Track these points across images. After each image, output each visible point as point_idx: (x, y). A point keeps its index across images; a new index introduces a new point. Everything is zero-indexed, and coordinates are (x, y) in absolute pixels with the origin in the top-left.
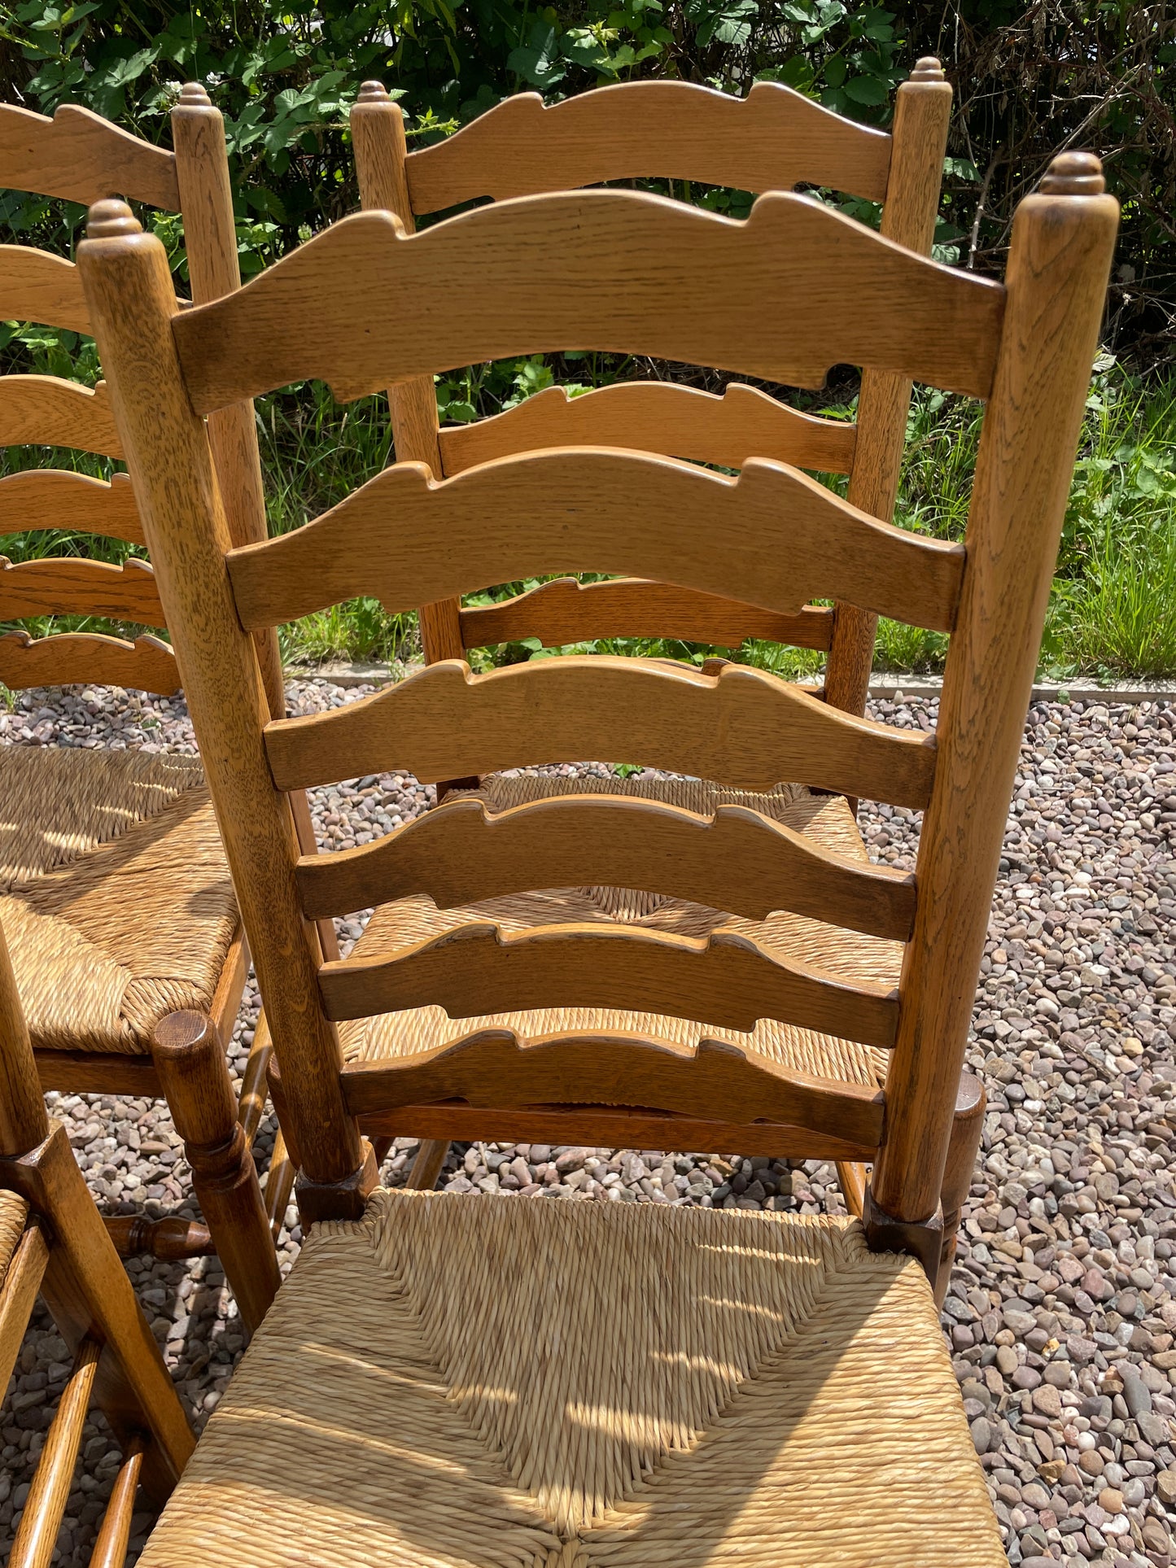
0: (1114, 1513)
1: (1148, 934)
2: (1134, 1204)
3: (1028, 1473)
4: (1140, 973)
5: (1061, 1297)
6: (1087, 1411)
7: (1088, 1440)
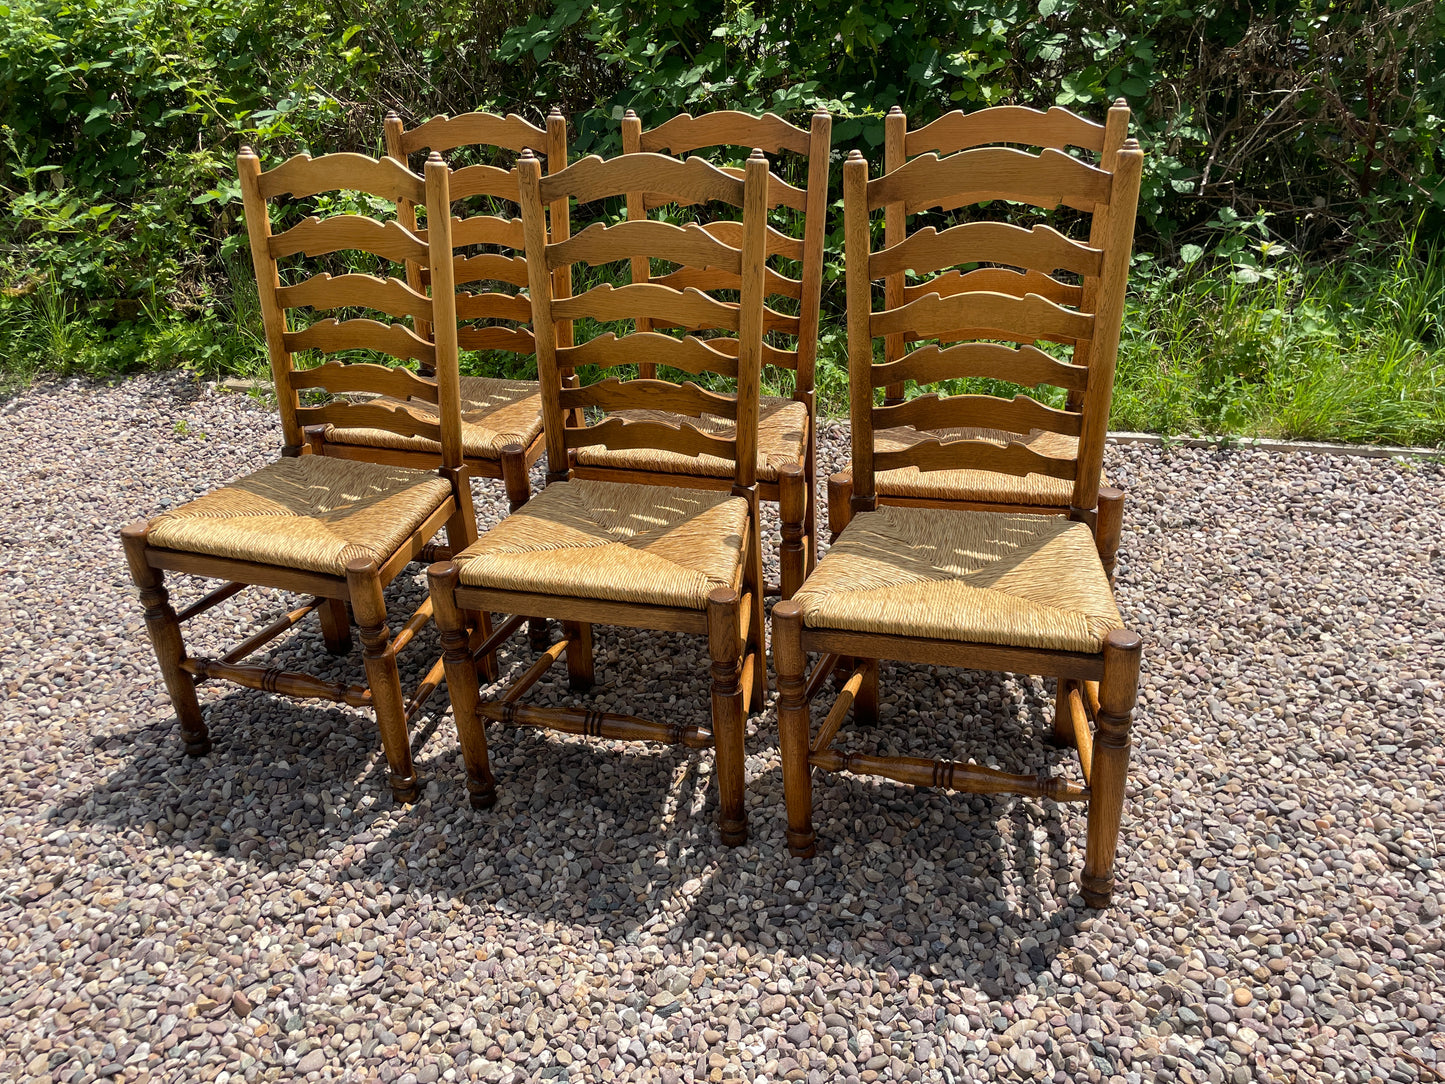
0: (1195, 743)
1: (1270, 558)
2: (1230, 652)
3: (1154, 728)
4: (1258, 571)
5: (1182, 677)
6: (1189, 712)
7: (1187, 721)
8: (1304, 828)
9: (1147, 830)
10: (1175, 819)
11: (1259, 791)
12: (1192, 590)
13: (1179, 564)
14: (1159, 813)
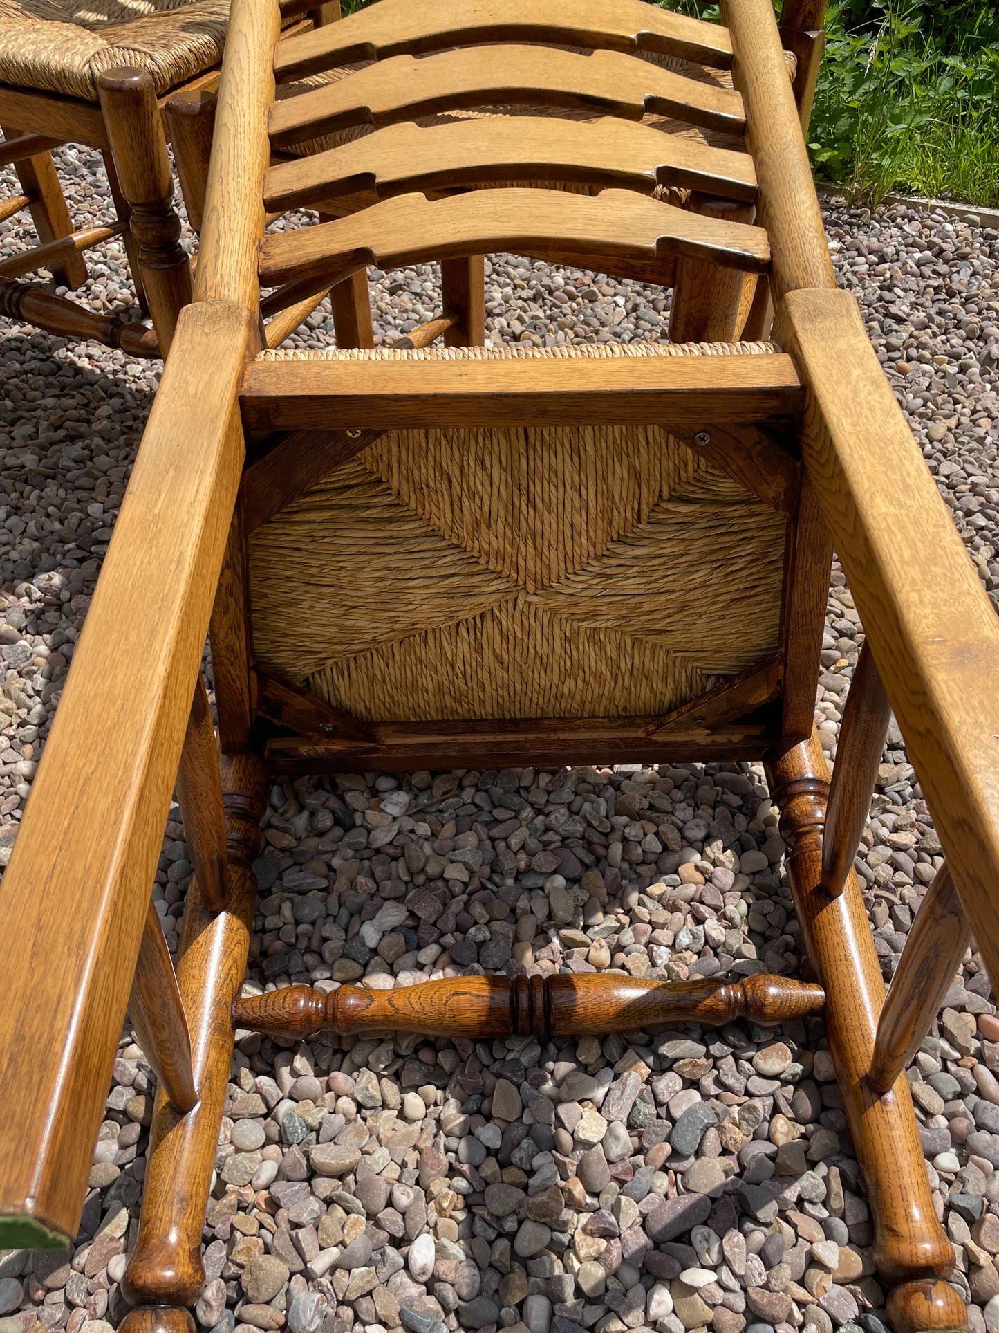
8: (943, 1032)
9: (618, 948)
10: (684, 939)
11: (892, 916)
12: (981, 479)
13: (980, 432)
14: (662, 916)
